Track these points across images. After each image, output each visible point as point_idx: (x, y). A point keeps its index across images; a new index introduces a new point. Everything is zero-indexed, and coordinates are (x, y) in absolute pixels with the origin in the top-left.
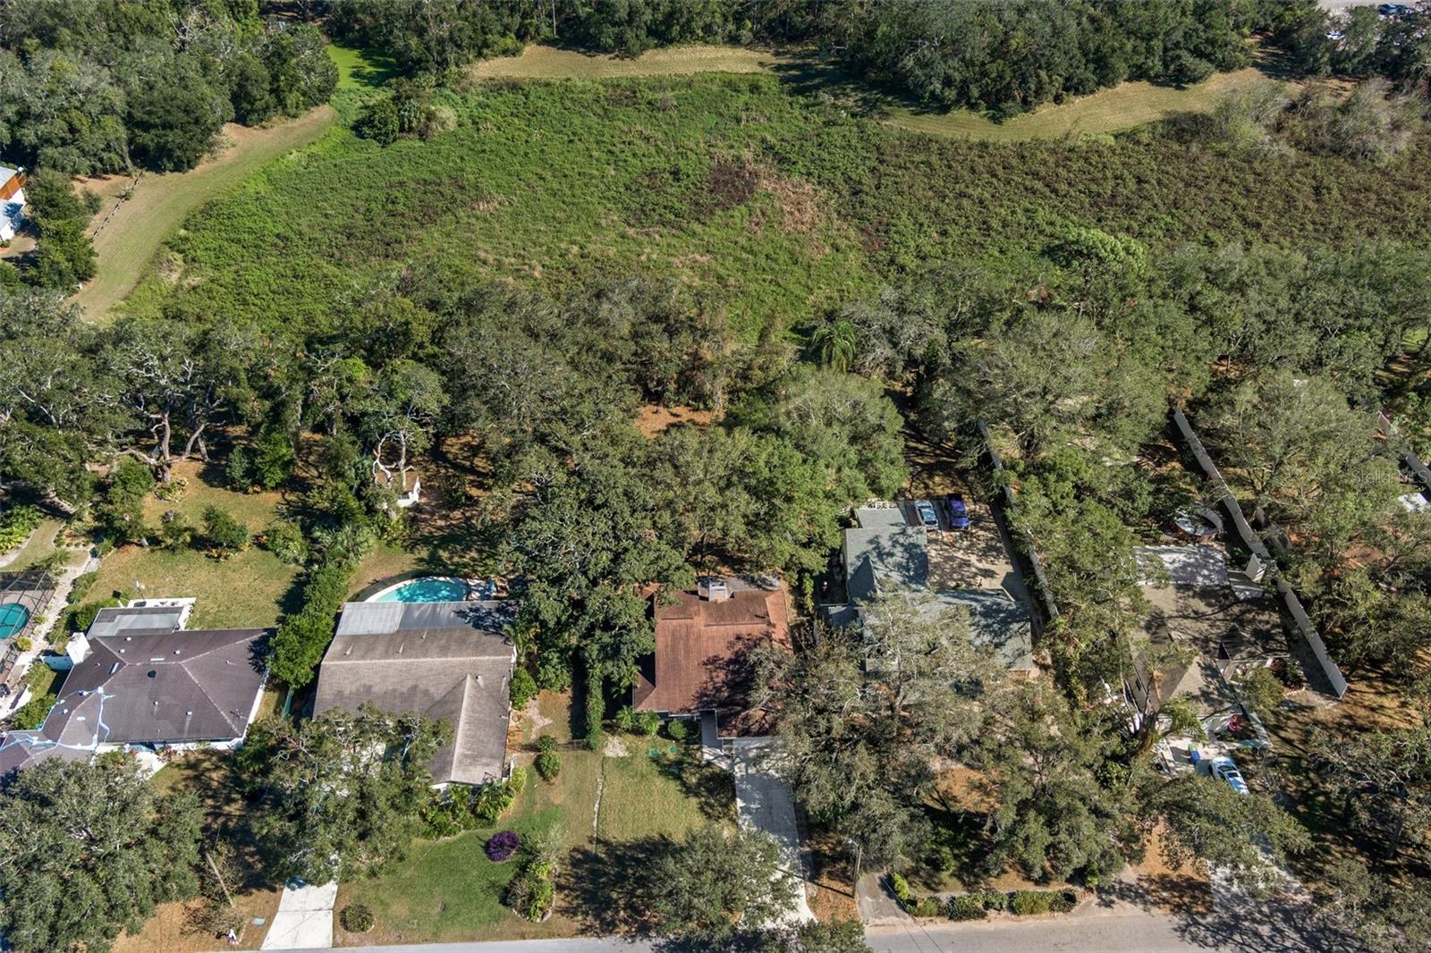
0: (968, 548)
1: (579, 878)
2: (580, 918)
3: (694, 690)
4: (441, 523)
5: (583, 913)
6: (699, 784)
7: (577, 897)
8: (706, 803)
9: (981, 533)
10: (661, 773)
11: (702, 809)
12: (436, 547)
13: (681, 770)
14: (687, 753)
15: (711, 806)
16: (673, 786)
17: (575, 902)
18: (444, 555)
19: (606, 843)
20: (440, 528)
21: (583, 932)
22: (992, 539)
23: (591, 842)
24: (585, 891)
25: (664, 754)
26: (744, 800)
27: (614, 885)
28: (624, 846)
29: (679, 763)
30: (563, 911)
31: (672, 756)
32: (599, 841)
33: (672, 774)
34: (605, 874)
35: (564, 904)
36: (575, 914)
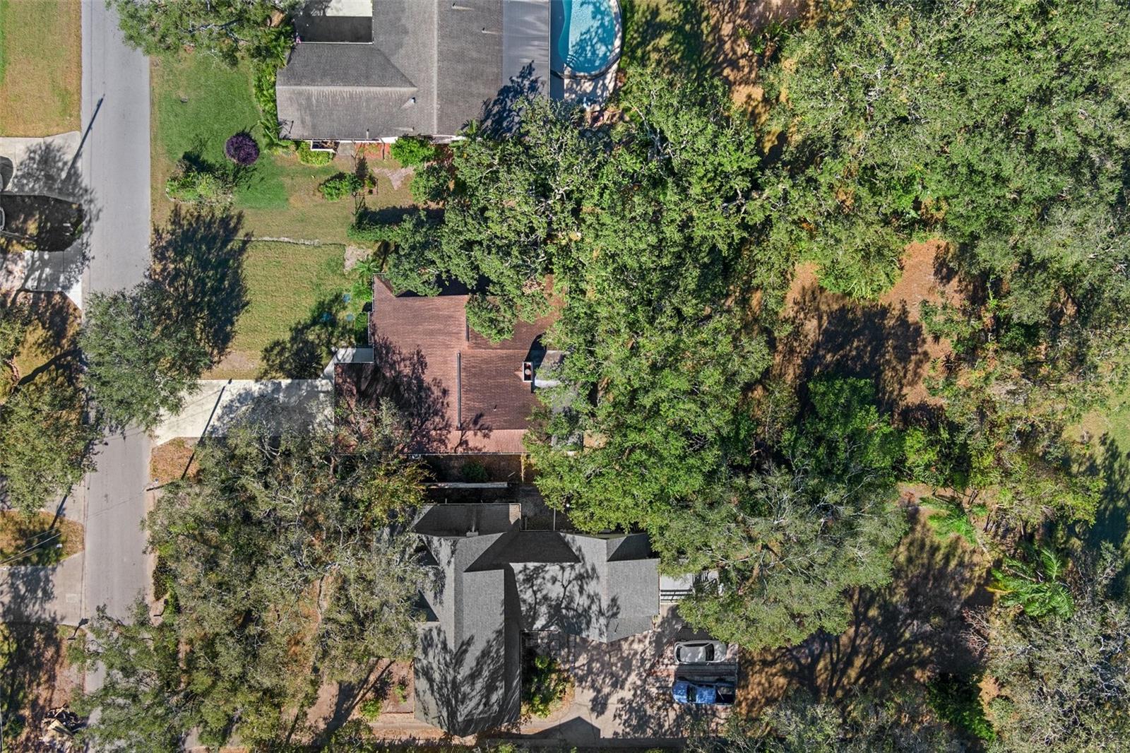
0: (646, 693)
1: (209, 225)
2: (169, 228)
3: (393, 339)
4: (727, 29)
5: (174, 230)
6: (306, 342)
7: (190, 224)
8: (283, 349)
9: (672, 715)
10: (321, 304)
11: (277, 343)
12: (679, 30)
13: (325, 325)
14: (346, 331)
15: (280, 353)
16: (305, 316)
17: (185, 222)
18: (664, 41)
19: (242, 250)
20: (716, 29)
21: (156, 231)
22: (661, 726)
23: (247, 235)
24: (195, 232)
25: (344, 308)
26: (288, 387)
27: (198, 258)
28: (239, 267)
29: (333, 323)
30: (176, 212)
31: (342, 315)
32: (245, 243)
33: (320, 315)
34: (209, 250)
35: (183, 212)
36: (173, 223)
